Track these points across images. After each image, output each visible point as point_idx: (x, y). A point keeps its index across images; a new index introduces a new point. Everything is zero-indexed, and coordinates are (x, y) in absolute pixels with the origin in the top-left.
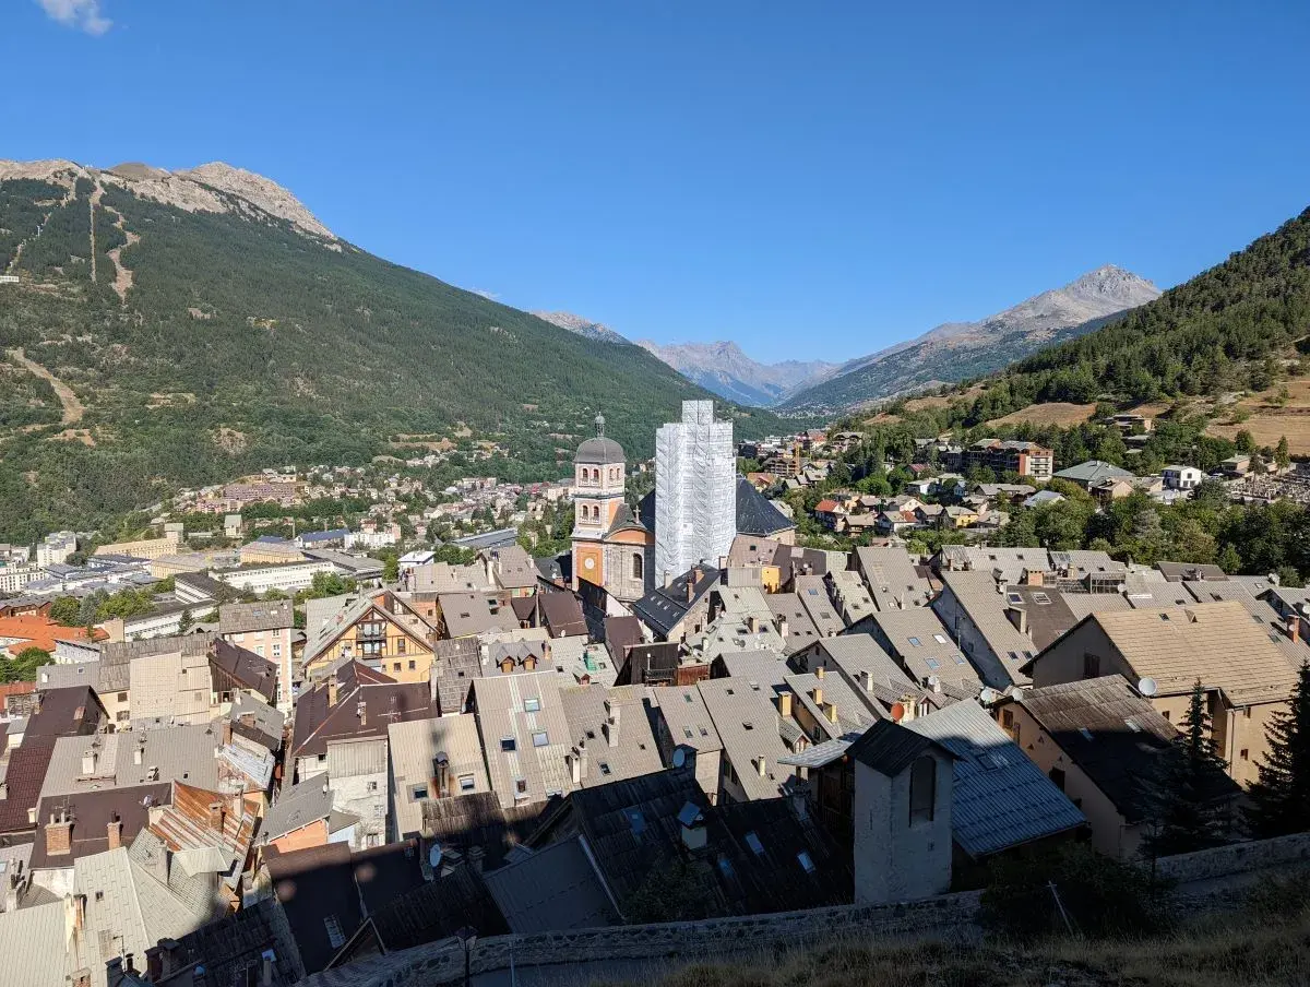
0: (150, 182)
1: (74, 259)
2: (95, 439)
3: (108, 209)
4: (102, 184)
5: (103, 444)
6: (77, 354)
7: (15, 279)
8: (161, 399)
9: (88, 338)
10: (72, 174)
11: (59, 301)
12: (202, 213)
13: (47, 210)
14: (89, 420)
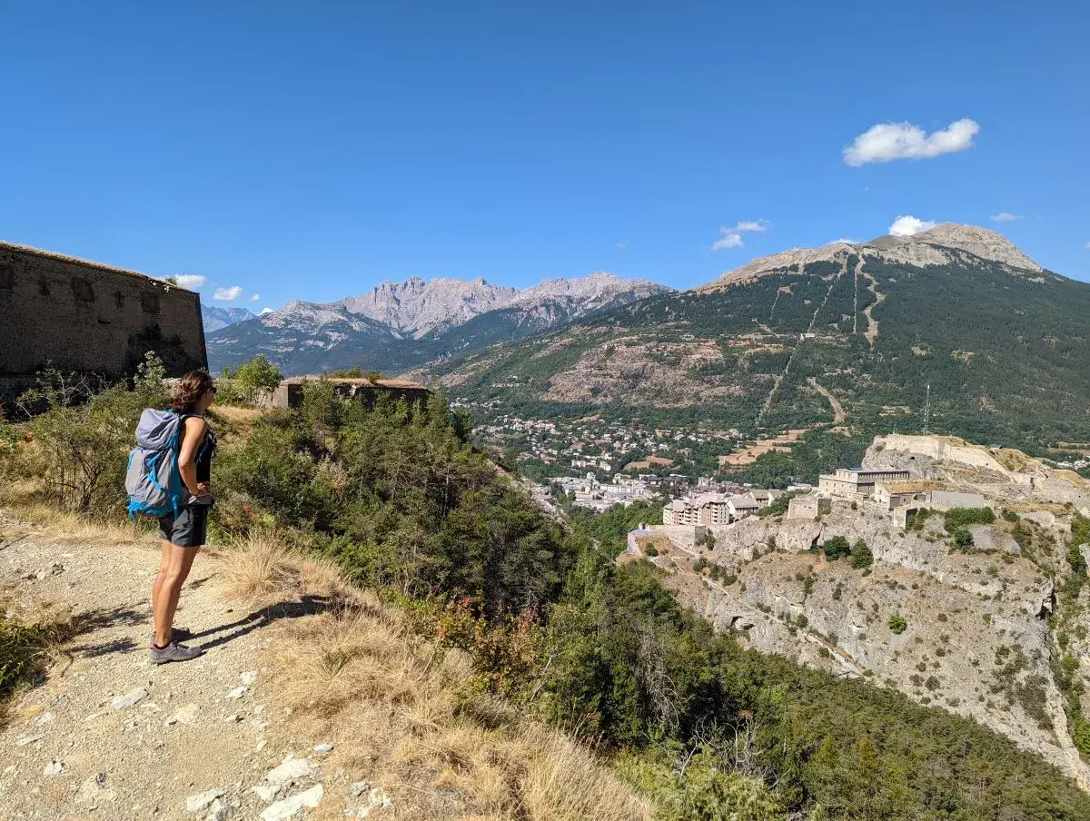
0: (895, 249)
1: (845, 317)
2: (851, 433)
3: (867, 276)
4: (863, 256)
5: (854, 436)
6: (844, 382)
7: (813, 335)
8: (889, 410)
9: (849, 371)
10: (846, 253)
11: (835, 348)
12: (931, 267)
13: (830, 283)
14: (848, 422)
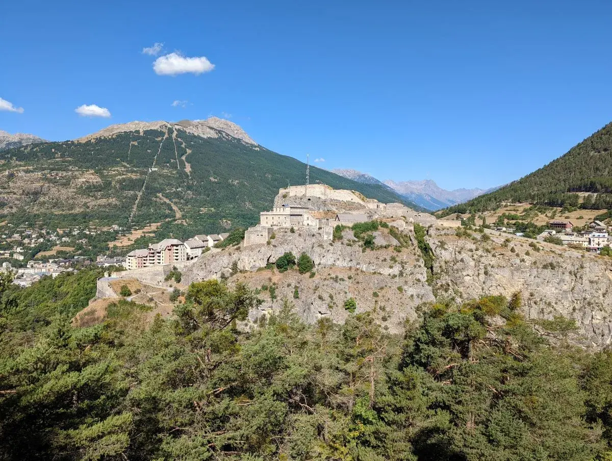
0: (191, 127)
1: (172, 161)
2: (187, 223)
3: (179, 139)
4: (176, 129)
5: (189, 225)
6: (178, 195)
7: (156, 169)
8: (204, 210)
9: (179, 189)
10: (166, 127)
11: (170, 176)
12: (210, 138)
13: (161, 141)
14: (184, 217)
